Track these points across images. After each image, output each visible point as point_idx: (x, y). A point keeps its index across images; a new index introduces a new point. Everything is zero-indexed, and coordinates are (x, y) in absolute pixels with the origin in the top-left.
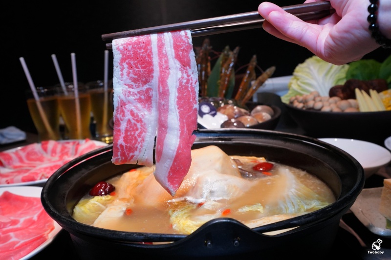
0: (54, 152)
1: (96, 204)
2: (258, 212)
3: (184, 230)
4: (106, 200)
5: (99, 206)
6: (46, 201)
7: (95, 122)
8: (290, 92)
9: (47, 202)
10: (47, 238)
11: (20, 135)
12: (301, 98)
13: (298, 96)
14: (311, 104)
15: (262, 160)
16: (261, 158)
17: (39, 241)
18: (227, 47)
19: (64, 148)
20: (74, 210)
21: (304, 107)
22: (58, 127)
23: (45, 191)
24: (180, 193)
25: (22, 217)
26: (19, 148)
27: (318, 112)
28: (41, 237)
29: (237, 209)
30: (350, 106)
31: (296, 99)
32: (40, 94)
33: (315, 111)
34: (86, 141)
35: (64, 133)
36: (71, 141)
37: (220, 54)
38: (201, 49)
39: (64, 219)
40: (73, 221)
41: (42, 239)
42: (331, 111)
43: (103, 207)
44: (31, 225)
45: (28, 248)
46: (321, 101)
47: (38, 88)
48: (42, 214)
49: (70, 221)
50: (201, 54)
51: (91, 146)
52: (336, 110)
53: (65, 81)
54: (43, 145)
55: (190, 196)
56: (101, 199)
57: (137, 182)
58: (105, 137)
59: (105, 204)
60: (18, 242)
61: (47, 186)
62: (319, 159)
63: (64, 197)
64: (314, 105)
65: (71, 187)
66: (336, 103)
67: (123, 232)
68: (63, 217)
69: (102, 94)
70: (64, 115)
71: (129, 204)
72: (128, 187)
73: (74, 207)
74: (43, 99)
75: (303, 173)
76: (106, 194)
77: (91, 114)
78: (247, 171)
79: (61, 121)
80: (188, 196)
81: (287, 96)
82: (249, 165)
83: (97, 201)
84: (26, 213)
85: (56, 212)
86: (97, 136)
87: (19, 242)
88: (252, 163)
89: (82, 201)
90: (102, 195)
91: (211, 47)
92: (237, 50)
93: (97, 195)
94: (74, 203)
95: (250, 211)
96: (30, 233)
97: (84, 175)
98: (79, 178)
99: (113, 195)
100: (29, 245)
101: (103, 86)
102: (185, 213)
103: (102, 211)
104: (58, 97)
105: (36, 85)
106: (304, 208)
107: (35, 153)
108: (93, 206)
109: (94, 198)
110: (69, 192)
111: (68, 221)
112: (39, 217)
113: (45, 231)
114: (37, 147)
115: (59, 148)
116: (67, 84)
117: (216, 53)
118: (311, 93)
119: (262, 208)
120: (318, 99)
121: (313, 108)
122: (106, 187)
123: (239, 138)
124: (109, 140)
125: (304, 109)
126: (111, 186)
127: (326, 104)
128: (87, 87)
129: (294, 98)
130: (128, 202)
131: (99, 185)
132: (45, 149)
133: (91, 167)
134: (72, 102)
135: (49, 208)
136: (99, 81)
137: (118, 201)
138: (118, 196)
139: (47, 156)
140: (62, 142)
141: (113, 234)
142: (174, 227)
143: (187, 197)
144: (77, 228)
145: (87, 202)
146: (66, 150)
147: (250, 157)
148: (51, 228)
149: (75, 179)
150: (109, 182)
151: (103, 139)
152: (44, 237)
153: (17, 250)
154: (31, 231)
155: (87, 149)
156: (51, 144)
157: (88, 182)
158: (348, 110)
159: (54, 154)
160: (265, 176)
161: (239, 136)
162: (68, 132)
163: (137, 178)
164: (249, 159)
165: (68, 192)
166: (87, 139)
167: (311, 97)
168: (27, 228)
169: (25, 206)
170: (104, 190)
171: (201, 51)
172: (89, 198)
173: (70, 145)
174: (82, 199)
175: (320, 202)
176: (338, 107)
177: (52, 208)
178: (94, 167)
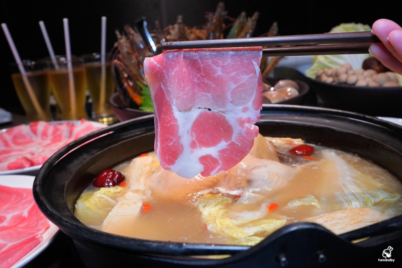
0: (45, 134)
1: (103, 198)
2: (314, 206)
3: (223, 232)
4: (115, 193)
5: (107, 200)
6: (41, 196)
7: (90, 101)
8: (315, 65)
9: (42, 198)
10: (41, 239)
11: (5, 116)
12: (330, 72)
13: (326, 70)
14: (343, 78)
15: (298, 142)
16: (297, 140)
17: (31, 243)
18: (243, 14)
19: (56, 131)
20: (76, 206)
21: (334, 81)
22: (48, 107)
23: (38, 182)
24: (210, 183)
25: (9, 213)
26: (4, 130)
27: (352, 86)
28: (33, 239)
29: (286, 203)
30: (389, 80)
31: (324, 73)
32: (27, 68)
33: (347, 86)
34: (82, 122)
35: (55, 114)
36: (64, 122)
37: (235, 20)
38: (214, 14)
39: (66, 222)
40: (80, 225)
41: (35, 241)
42: (368, 85)
43: (113, 201)
44: (20, 223)
45: (18, 254)
46: (354, 74)
47: (24, 61)
48: (33, 209)
49: (75, 225)
50: (214, 21)
51: (88, 128)
52: (373, 84)
53: (56, 53)
54: (31, 127)
55: (222, 186)
56: (109, 192)
57: (151, 169)
58: (102, 118)
59: (115, 197)
60: (4, 246)
61: (41, 175)
62: (376, 140)
63: (63, 190)
64: (347, 79)
65: (71, 177)
66: (371, 76)
67: (154, 242)
68: (66, 219)
69: (99, 69)
70: (55, 92)
71: (145, 198)
72: (141, 175)
73: (75, 202)
74: (30, 73)
75: (356, 159)
76: (114, 185)
77: (87, 93)
78: (285, 155)
79: (52, 101)
80: (219, 186)
81: (313, 70)
82: (284, 148)
83: (104, 194)
84: (13, 208)
85: (54, 212)
86: (94, 116)
87: (6, 245)
88: (287, 146)
89: (84, 194)
90: (109, 186)
91: (226, 13)
92: (256, 15)
93: (103, 186)
94: (75, 196)
95: (302, 205)
96: (19, 233)
97: (86, 161)
98: (81, 165)
99: (124, 185)
100: (19, 250)
101: (99, 60)
102: (220, 209)
103: (112, 207)
104: (48, 71)
105: (22, 58)
106: (371, 202)
107: (23, 136)
108: (100, 201)
109: (99, 189)
110: (69, 183)
111: (72, 224)
112: (30, 213)
113: (38, 230)
114: (24, 129)
115: (51, 129)
116: (58, 56)
117: (231, 19)
118: (342, 66)
119: (316, 201)
120: (350, 72)
121: (345, 83)
122: (114, 175)
123: (270, 116)
124: (108, 122)
125: (334, 84)
126: (120, 174)
127: (361, 77)
128: (82, 59)
129: (321, 72)
130: (144, 195)
131: (105, 174)
132: (35, 132)
133: (94, 151)
134: (65, 77)
135: (45, 207)
136: (94, 54)
137: (130, 193)
138: (130, 187)
139: (37, 139)
140: (54, 123)
141: (139, 245)
142: (209, 228)
143: (219, 188)
144: (86, 236)
145: (92, 195)
146: (59, 133)
147: (283, 139)
148: (46, 227)
149: (75, 167)
150: (117, 169)
151: (100, 120)
152: (37, 239)
153: (3, 255)
154: (20, 230)
155: (83, 131)
156: (41, 125)
157: (92, 169)
158: (388, 85)
159: (45, 137)
160: (307, 161)
161: (269, 113)
162: (60, 112)
163: (151, 164)
164: (283, 140)
165: (67, 182)
166: (83, 120)
167: (342, 70)
168: (15, 226)
169: (13, 199)
170: (112, 179)
171: (215, 17)
172: (94, 190)
173: (63, 127)
174: (85, 191)
175: (389, 193)
176: (374, 81)
177: (48, 207)
178: (98, 152)
